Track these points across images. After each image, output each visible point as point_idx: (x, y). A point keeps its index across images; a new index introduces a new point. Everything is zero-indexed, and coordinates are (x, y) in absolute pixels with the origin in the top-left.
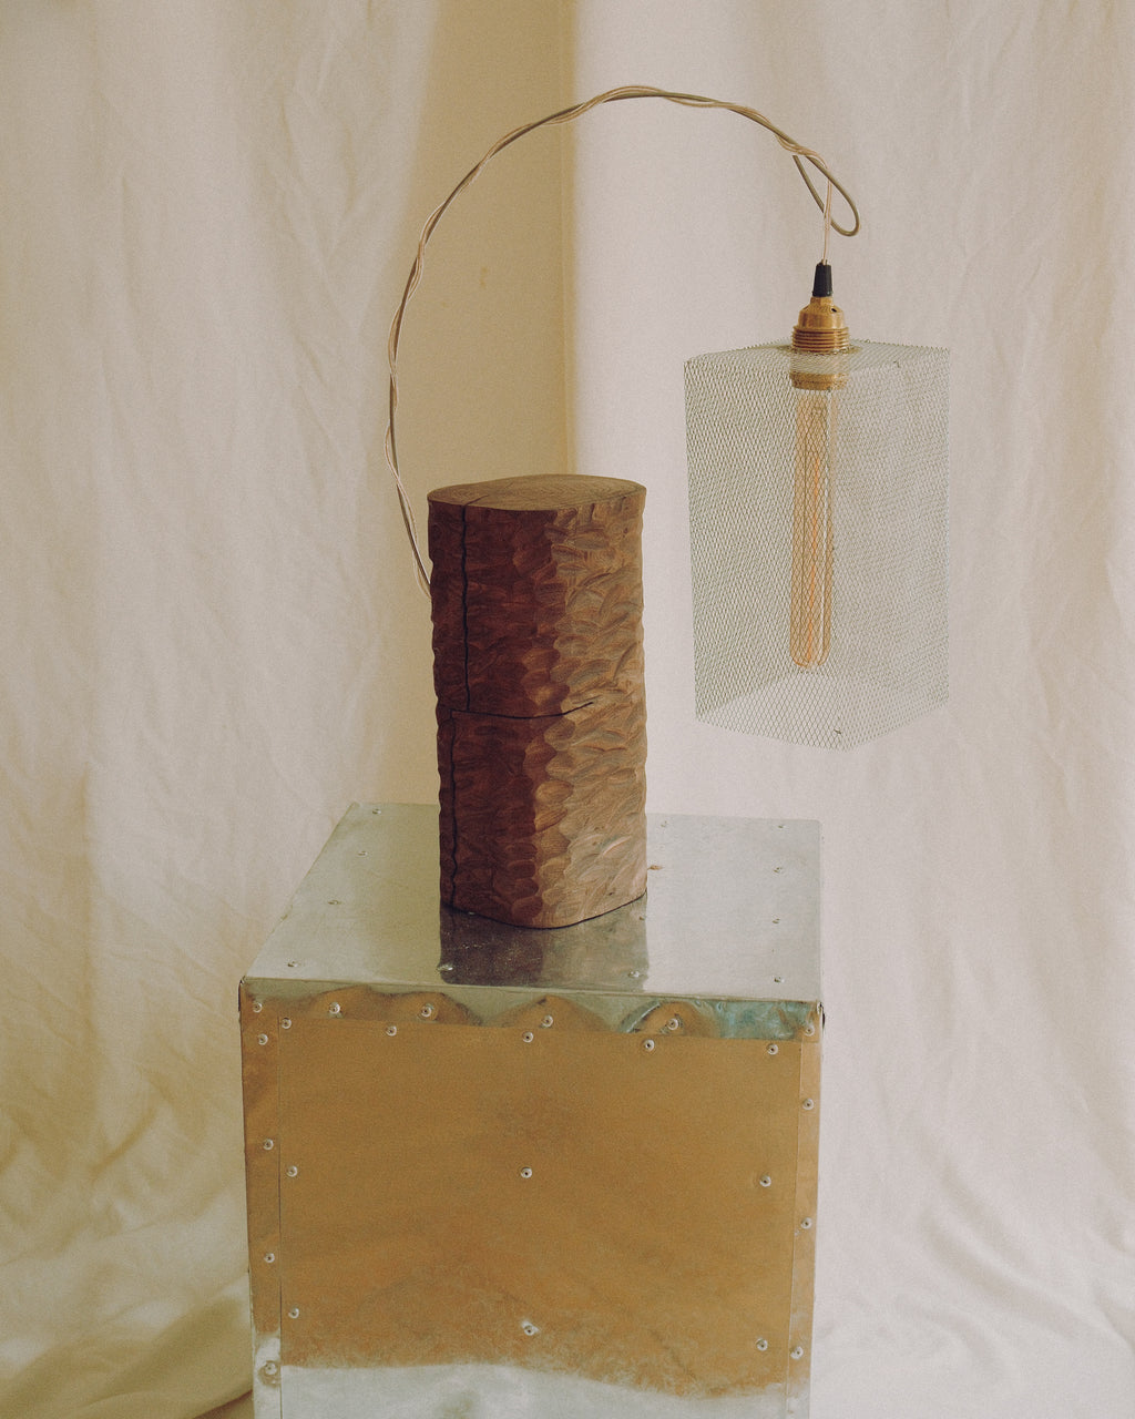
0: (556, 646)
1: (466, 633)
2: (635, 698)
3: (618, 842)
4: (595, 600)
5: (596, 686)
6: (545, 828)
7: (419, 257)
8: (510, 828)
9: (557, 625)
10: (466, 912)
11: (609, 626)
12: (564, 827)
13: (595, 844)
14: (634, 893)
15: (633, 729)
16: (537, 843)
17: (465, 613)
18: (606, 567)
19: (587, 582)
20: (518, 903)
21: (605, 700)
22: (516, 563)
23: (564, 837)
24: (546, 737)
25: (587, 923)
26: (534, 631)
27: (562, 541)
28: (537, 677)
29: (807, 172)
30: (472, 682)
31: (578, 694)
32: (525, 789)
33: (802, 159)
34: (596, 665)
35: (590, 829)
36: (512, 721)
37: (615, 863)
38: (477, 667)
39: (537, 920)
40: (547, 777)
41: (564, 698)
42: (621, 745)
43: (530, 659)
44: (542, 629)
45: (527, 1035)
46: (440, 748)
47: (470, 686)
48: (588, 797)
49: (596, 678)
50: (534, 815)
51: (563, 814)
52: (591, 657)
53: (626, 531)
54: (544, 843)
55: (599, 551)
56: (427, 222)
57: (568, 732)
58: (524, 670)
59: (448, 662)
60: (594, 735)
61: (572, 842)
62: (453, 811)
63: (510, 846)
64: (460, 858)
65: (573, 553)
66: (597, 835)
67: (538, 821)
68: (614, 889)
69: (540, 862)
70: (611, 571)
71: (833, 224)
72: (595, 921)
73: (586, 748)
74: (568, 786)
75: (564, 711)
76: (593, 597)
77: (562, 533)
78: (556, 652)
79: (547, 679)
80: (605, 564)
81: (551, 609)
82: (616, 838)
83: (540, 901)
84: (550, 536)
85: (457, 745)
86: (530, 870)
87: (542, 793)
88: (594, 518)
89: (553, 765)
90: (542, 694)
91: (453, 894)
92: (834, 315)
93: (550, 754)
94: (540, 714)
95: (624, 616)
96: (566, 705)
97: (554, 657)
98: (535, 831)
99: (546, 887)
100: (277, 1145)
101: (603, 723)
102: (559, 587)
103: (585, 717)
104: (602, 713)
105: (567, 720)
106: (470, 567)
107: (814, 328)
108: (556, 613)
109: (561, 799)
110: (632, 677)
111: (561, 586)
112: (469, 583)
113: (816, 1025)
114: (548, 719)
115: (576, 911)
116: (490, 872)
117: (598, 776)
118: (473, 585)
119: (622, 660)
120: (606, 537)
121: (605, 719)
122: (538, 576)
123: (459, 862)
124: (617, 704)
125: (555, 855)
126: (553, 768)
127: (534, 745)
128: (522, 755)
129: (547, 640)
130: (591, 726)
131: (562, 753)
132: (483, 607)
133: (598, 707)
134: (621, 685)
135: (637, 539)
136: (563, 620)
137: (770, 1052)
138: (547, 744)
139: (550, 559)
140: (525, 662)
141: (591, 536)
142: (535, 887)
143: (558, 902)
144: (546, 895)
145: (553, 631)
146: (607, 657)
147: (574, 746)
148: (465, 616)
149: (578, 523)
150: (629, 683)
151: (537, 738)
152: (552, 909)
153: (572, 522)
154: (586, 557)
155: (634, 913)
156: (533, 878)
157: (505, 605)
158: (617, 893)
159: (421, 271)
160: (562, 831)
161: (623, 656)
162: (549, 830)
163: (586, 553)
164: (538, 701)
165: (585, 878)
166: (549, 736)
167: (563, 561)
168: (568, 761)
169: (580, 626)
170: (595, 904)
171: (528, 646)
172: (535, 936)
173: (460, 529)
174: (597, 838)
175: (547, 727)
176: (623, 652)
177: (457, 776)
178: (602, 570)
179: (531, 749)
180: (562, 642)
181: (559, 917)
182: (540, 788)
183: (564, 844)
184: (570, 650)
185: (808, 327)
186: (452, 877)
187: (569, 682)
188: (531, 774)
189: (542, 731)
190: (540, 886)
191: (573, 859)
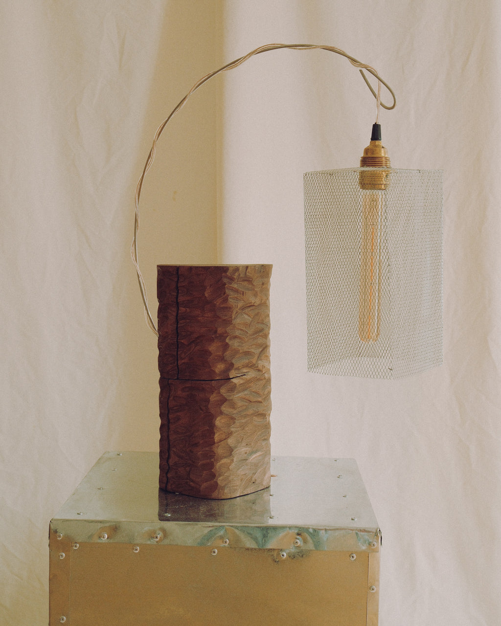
0: (227, 340)
1: (178, 336)
2: (266, 375)
3: (258, 454)
4: (247, 318)
5: (247, 366)
6: (221, 441)
7: (153, 148)
8: (201, 442)
9: (228, 329)
10: (174, 493)
11: (253, 334)
12: (231, 441)
13: (246, 453)
14: (265, 484)
15: (266, 393)
16: (215, 450)
17: (177, 324)
18: (253, 301)
19: (243, 308)
20: (204, 485)
21: (252, 374)
22: (206, 295)
23: (230, 447)
24: (221, 391)
25: (241, 498)
26: (216, 332)
27: (231, 284)
28: (216, 358)
29: (367, 77)
30: (180, 362)
31: (238, 369)
32: (209, 420)
33: (364, 70)
34: (247, 353)
35: (244, 444)
36: (202, 382)
37: (256, 466)
38: (183, 354)
39: (215, 495)
40: (221, 413)
41: (231, 370)
42: (260, 399)
43: (213, 348)
44: (220, 330)
45: (213, 551)
46: (161, 402)
47: (179, 364)
48: (243, 427)
49: (247, 361)
50: (214, 434)
51: (230, 434)
52: (246, 349)
53: (263, 284)
54: (219, 450)
55: (250, 292)
56: (158, 130)
57: (233, 389)
58: (210, 354)
59: (167, 353)
60: (246, 392)
61: (234, 451)
62: (168, 436)
63: (201, 452)
64: (171, 462)
65: (236, 291)
66: (247, 449)
67: (217, 437)
68: (255, 480)
69: (218, 460)
70: (255, 304)
71: (381, 104)
72: (245, 497)
73: (243, 399)
74: (233, 419)
75: (231, 377)
76: (246, 316)
77: (232, 279)
78: (227, 344)
79: (222, 359)
80: (253, 300)
81: (224, 320)
82: (256, 452)
83: (216, 483)
84: (225, 280)
85: (171, 398)
86: (211, 466)
87: (219, 422)
88: (247, 274)
89: (225, 407)
90: (220, 367)
91: (167, 483)
92: (382, 149)
93: (224, 400)
94: (217, 378)
95: (262, 330)
96: (232, 374)
97: (226, 346)
98: (214, 443)
99: (220, 476)
100: (68, 620)
101: (250, 387)
102: (229, 309)
103: (242, 382)
104: (249, 381)
105: (232, 382)
106: (181, 299)
107: (373, 156)
108: (228, 322)
109: (229, 426)
110: (266, 364)
111: (230, 308)
112: (180, 308)
113: (377, 542)
114: (222, 381)
115: (235, 490)
116: (188, 469)
117: (248, 415)
118: (182, 309)
119: (260, 354)
120: (253, 285)
121: (252, 384)
122: (218, 302)
123: (171, 464)
124: (258, 377)
125: (225, 457)
126: (225, 408)
127: (214, 395)
128: (208, 401)
129: (222, 337)
130: (245, 386)
131: (229, 400)
132: (188, 321)
133: (248, 377)
134: (260, 367)
135: (268, 290)
136: (231, 327)
137: (352, 559)
138: (222, 395)
139: (225, 293)
140: (210, 349)
141: (246, 283)
142: (213, 476)
143: (226, 485)
144: (220, 480)
145: (226, 332)
146: (253, 350)
147: (236, 397)
148: (177, 326)
149: (239, 275)
150: (264, 367)
151: (216, 391)
152: (223, 488)
153: (237, 274)
154: (243, 294)
155: (265, 495)
156: (213, 470)
157: (199, 318)
158: (257, 482)
159: (154, 156)
160: (229, 443)
161: (262, 351)
162: (222, 442)
163: (243, 292)
164: (217, 371)
165: (241, 472)
166: (223, 391)
167: (232, 294)
168: (233, 406)
169: (240, 331)
170: (245, 488)
171: (212, 340)
172: (213, 503)
173: (176, 279)
174: (247, 450)
175: (221, 386)
176: (261, 350)
177: (171, 416)
178: (251, 303)
179: (213, 398)
180: (230, 339)
181: (227, 493)
182: (217, 419)
183: (230, 451)
184: (234, 344)
185: (369, 155)
186: (167, 474)
187: (234, 361)
188: (212, 411)
189: (219, 388)
190: (217, 475)
191: (235, 460)
